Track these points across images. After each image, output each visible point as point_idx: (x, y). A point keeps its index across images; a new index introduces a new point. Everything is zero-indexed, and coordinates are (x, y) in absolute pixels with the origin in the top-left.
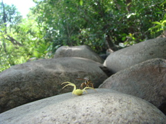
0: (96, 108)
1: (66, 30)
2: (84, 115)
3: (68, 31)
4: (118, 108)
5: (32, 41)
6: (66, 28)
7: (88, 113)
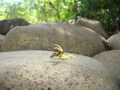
0: (62, 75)
1: (90, 7)
2: (49, 78)
3: (91, 8)
4: (80, 83)
5: (63, 8)
6: (90, 5)
7: (54, 77)
